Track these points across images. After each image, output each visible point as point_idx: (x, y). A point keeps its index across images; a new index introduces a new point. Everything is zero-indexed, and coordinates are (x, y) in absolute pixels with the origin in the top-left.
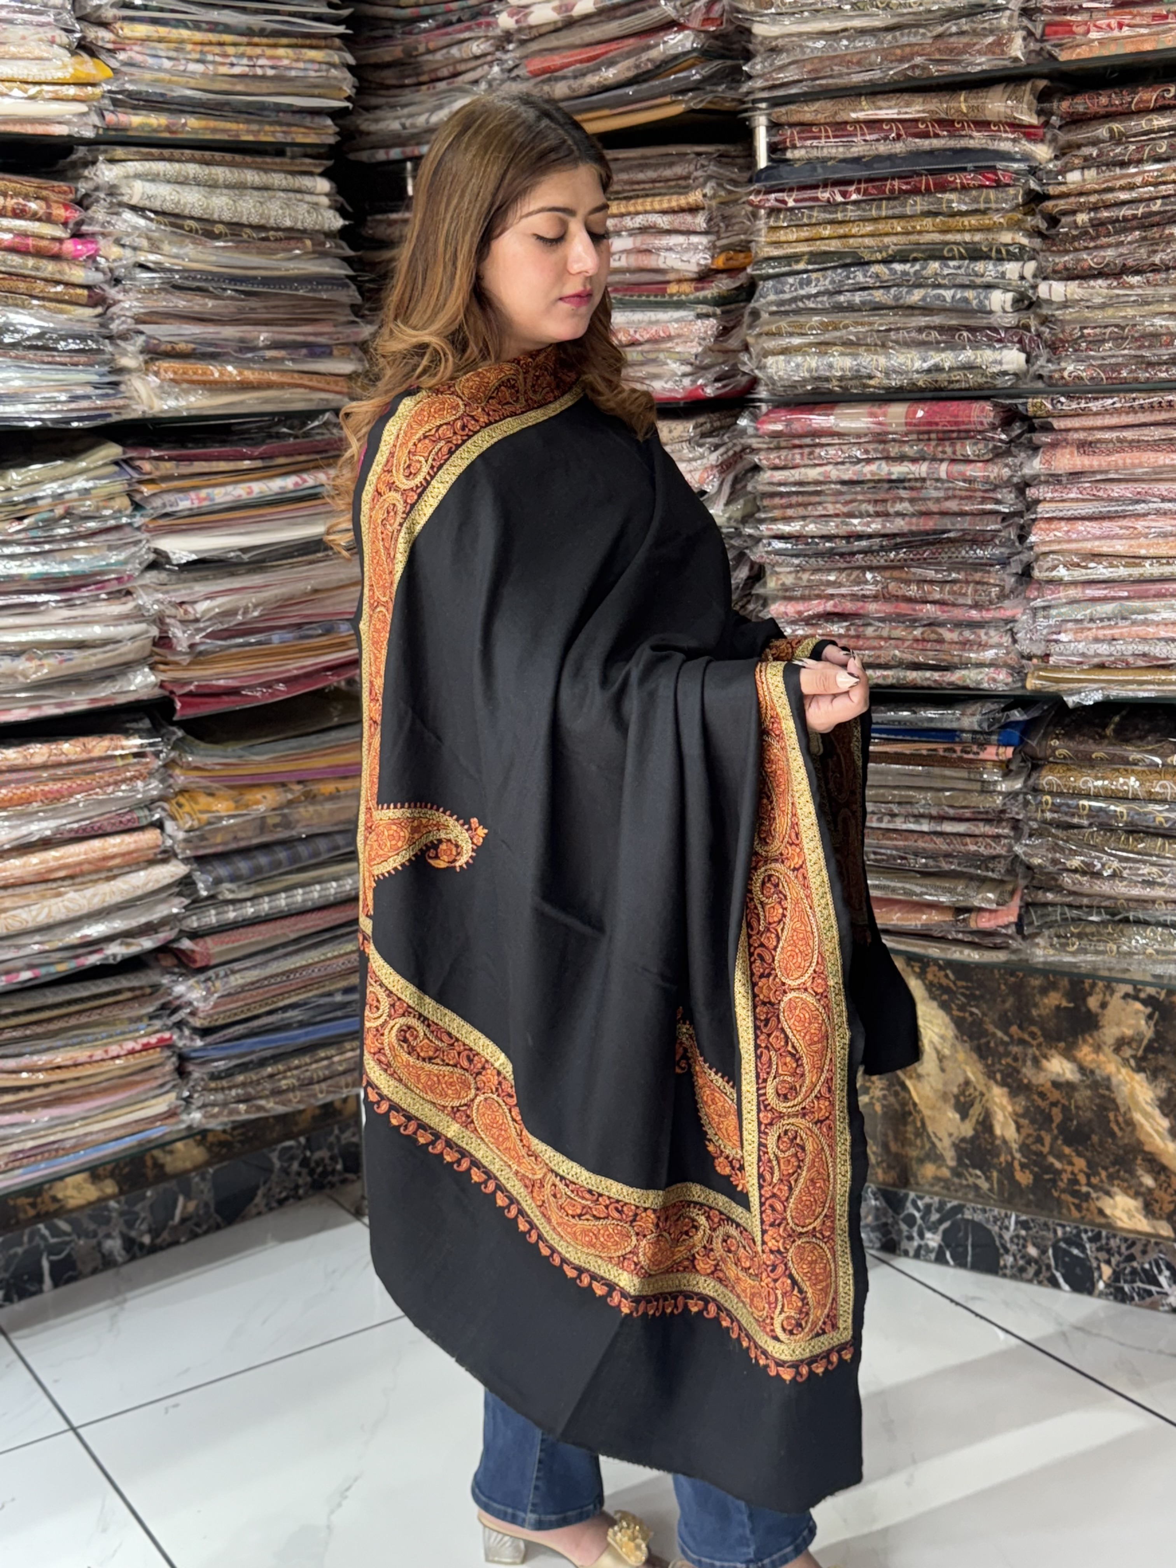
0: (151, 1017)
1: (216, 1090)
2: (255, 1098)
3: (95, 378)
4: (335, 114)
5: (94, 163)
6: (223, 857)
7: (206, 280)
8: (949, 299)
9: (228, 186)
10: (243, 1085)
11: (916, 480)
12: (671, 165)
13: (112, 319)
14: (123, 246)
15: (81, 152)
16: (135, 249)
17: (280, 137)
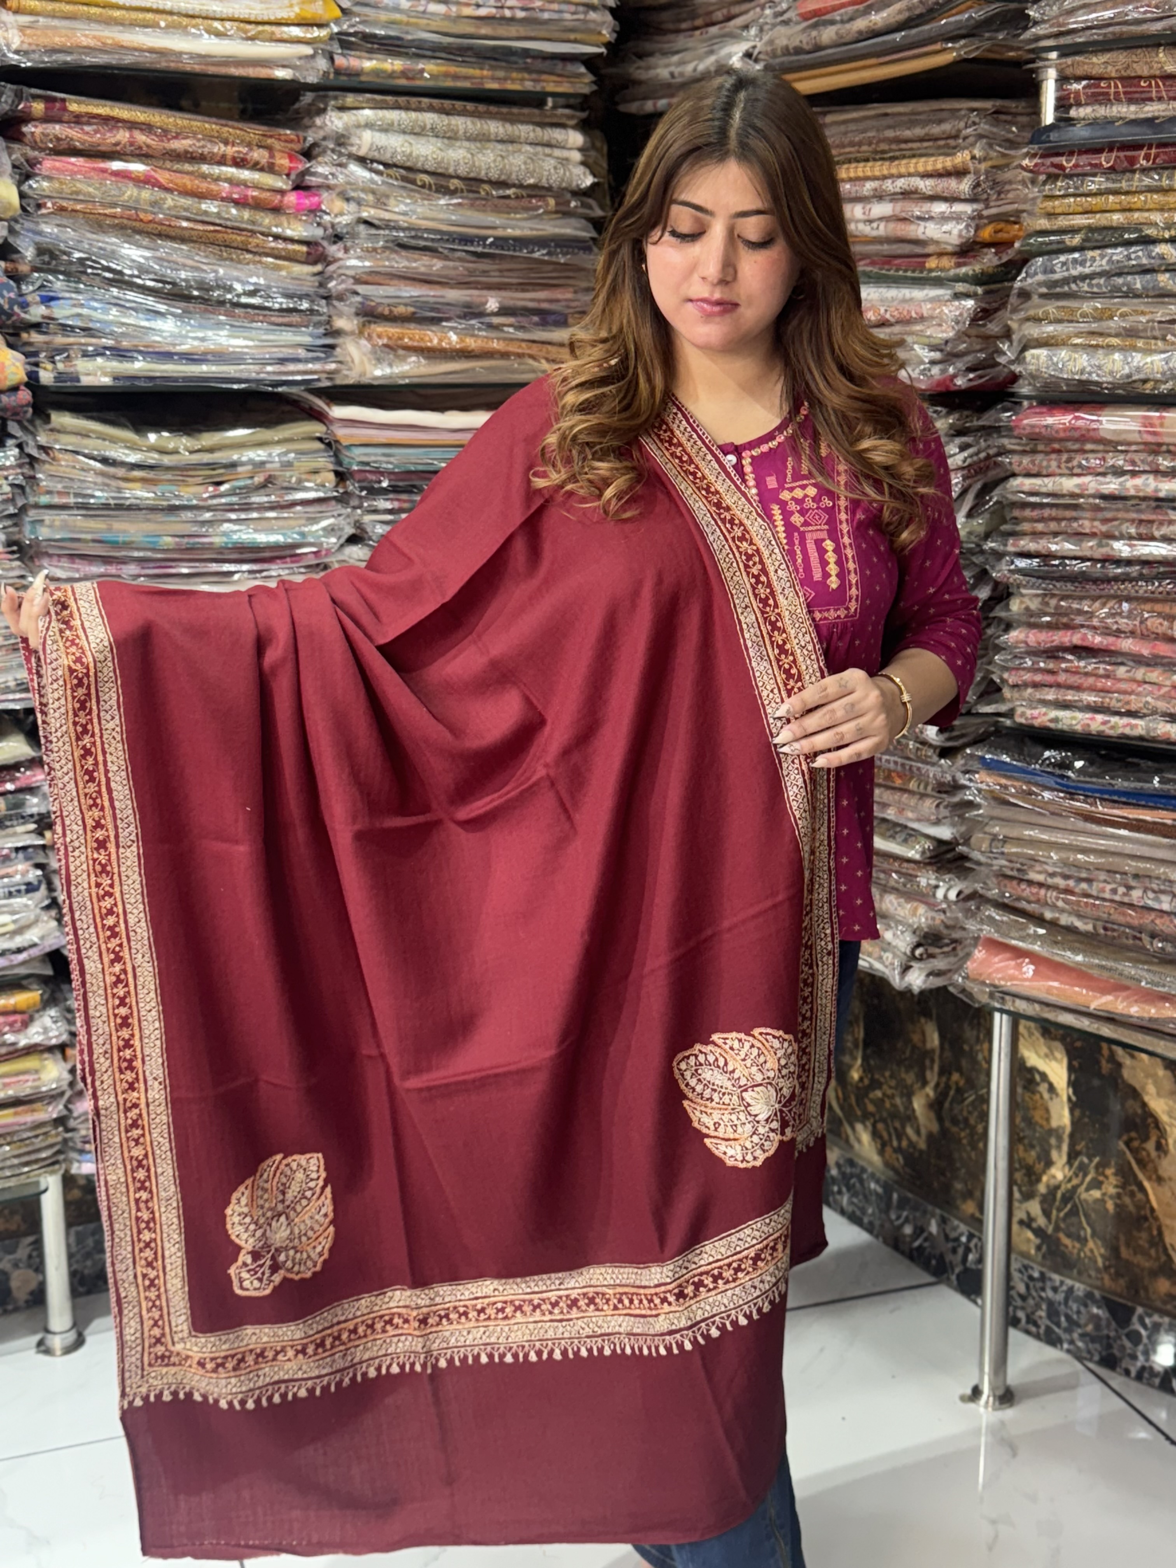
3: (307, 340)
4: (589, 61)
5: (324, 111)
7: (434, 239)
9: (469, 138)
12: (940, 122)
13: (331, 278)
14: (348, 200)
15: (308, 98)
16: (359, 203)
17: (529, 85)
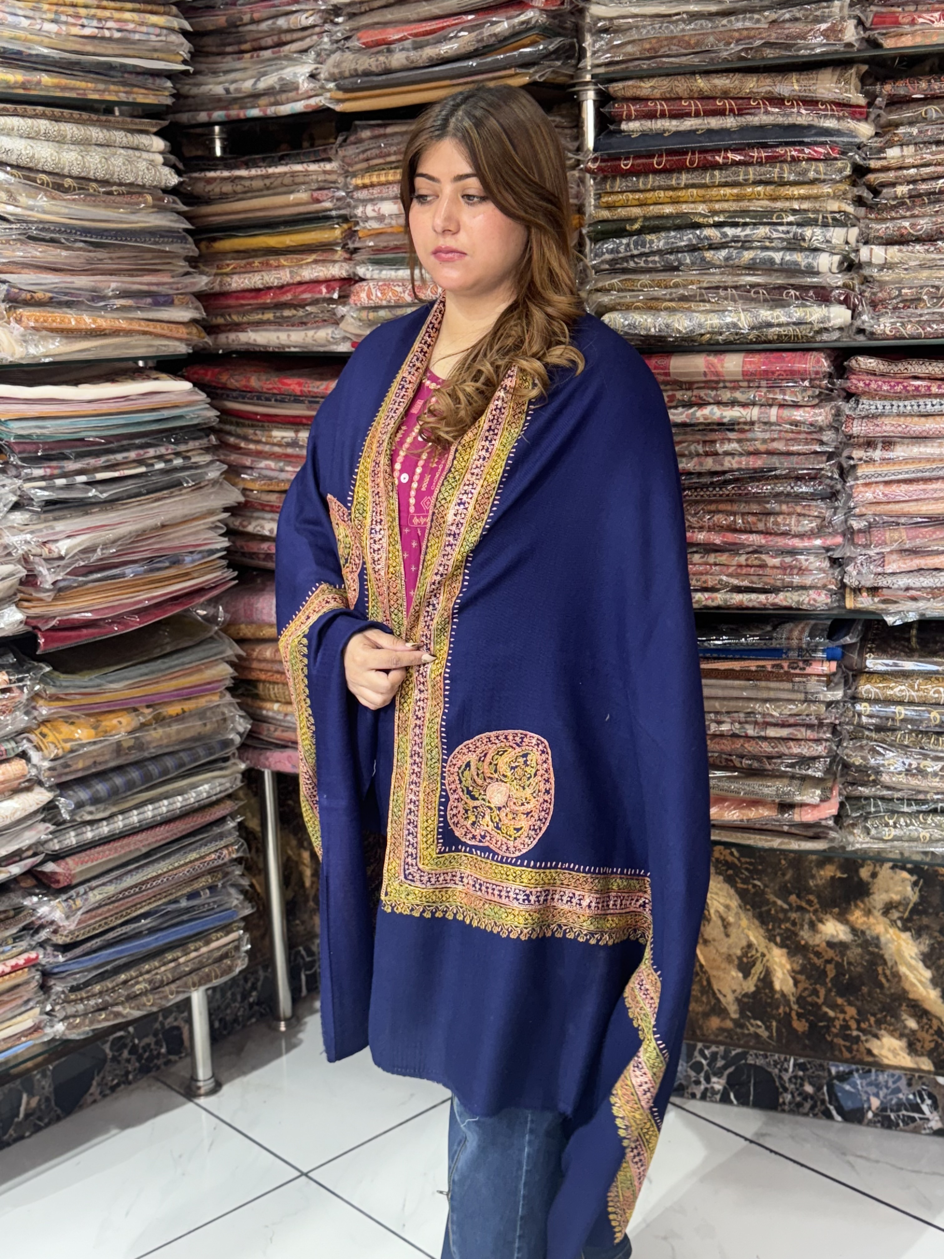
0: (16, 938)
1: (75, 1001)
2: (113, 1005)
4: (173, 77)
6: (83, 781)
7: (60, 232)
8: (778, 261)
9: (75, 142)
10: (101, 993)
11: (745, 423)
17: (123, 97)
